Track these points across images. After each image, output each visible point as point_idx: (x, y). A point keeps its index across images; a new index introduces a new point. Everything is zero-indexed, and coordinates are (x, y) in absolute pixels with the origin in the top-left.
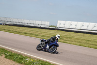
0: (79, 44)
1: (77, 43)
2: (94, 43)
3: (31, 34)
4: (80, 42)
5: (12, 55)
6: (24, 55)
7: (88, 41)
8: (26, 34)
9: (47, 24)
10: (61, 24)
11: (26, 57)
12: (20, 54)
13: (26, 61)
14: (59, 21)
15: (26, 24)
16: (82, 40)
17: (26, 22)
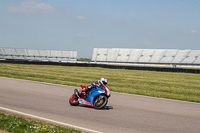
0: (135, 91)
1: (131, 90)
2: (163, 88)
3: (41, 77)
4: (137, 88)
5: (6, 121)
6: (30, 118)
7: (153, 83)
8: (31, 77)
9: (72, 56)
10: (100, 55)
11: (34, 122)
12: (21, 118)
13: (34, 130)
14: (95, 50)
15: (33, 59)
16: (142, 82)
17: (32, 54)
